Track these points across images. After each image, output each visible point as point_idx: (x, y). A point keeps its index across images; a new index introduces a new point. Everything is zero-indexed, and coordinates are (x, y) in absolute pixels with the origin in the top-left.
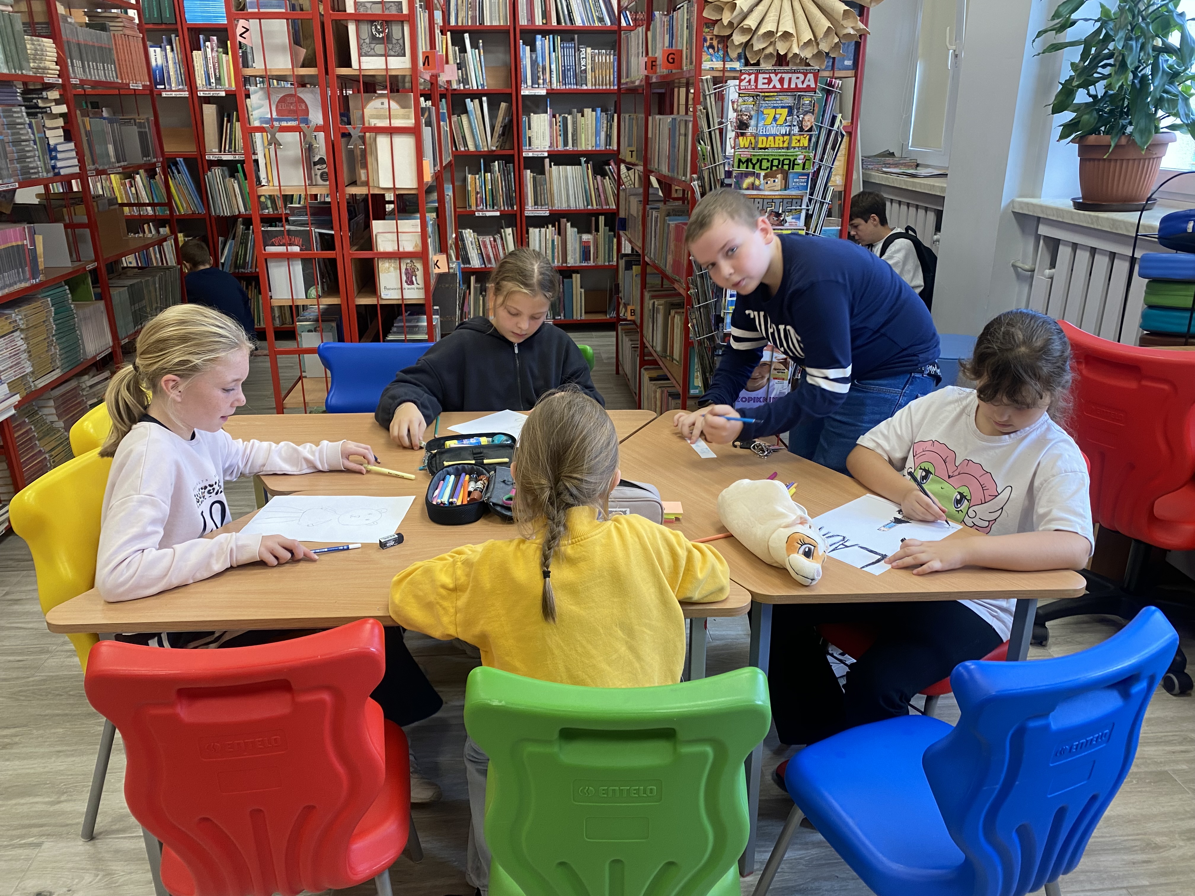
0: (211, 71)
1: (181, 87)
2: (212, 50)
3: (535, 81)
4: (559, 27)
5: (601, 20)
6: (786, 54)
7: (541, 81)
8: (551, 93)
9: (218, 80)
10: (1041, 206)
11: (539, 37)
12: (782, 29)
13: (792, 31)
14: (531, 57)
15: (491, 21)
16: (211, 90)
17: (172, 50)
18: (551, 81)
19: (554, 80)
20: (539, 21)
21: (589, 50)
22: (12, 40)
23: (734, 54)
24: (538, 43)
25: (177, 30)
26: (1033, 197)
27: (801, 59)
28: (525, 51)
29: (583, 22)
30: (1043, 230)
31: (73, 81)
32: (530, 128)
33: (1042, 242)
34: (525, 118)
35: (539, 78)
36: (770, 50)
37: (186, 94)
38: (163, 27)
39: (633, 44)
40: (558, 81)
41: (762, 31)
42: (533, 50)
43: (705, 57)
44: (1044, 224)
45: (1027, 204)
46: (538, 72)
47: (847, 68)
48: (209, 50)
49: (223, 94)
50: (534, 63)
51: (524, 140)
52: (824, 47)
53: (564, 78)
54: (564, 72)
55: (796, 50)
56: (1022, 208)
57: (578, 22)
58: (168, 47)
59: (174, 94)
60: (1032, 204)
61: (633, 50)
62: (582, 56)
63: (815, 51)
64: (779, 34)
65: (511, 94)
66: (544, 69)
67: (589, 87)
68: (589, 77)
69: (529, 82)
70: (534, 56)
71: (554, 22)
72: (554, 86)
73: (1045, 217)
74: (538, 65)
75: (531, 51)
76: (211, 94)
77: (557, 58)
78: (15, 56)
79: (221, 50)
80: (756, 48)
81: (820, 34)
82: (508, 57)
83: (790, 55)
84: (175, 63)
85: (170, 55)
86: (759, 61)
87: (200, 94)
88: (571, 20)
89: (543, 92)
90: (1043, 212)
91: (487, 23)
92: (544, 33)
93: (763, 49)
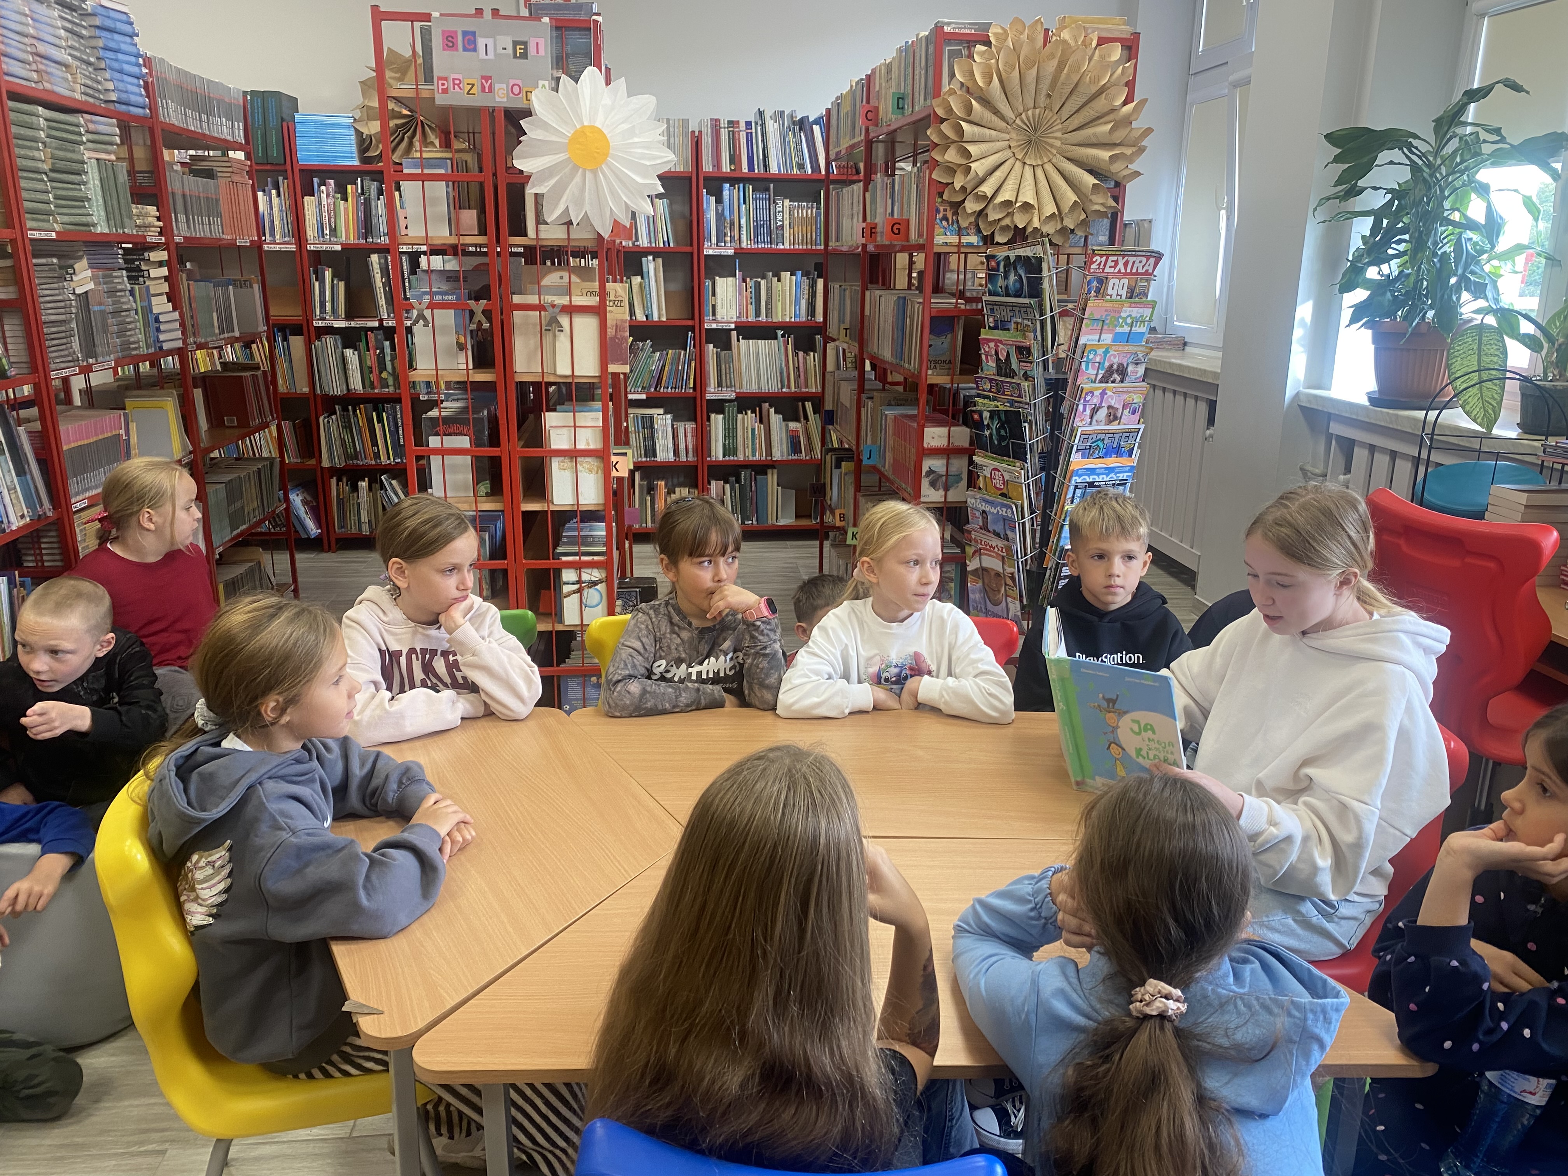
0: (326, 221)
1: (287, 239)
2: (328, 195)
3: (721, 237)
4: (751, 175)
7: (727, 239)
8: (740, 253)
9: (334, 231)
11: (726, 186)
12: (1021, 199)
13: (1033, 201)
14: (716, 209)
16: (324, 243)
17: (279, 195)
18: (739, 239)
19: (744, 237)
20: (726, 167)
21: (787, 202)
22: (114, 193)
24: (726, 193)
25: (286, 171)
26: (1322, 388)
28: (710, 204)
29: (780, 169)
30: (1335, 429)
31: (177, 239)
32: (714, 296)
33: (1334, 442)
34: (708, 283)
35: (725, 235)
36: (1007, 221)
37: (293, 248)
38: (269, 167)
39: (846, 202)
40: (749, 238)
41: (999, 200)
42: (719, 201)
44: (1337, 421)
45: (1315, 396)
46: (724, 227)
48: (324, 196)
49: (338, 248)
50: (720, 216)
51: (706, 308)
53: (756, 235)
54: (756, 228)
56: (1313, 403)
58: (274, 192)
59: (277, 248)
60: (1320, 397)
61: (846, 210)
62: (778, 209)
65: (691, 254)
66: (732, 224)
67: (787, 246)
68: (786, 234)
69: (714, 239)
70: (720, 208)
71: (745, 169)
72: (744, 245)
73: (1338, 413)
74: (724, 219)
75: (717, 202)
76: (324, 247)
77: (748, 211)
78: (117, 214)
79: (339, 196)
82: (688, 209)
83: (1030, 229)
84: (281, 211)
85: (276, 201)
87: (311, 248)
89: (731, 252)
90: (1334, 407)
92: (734, 181)
93: (999, 220)
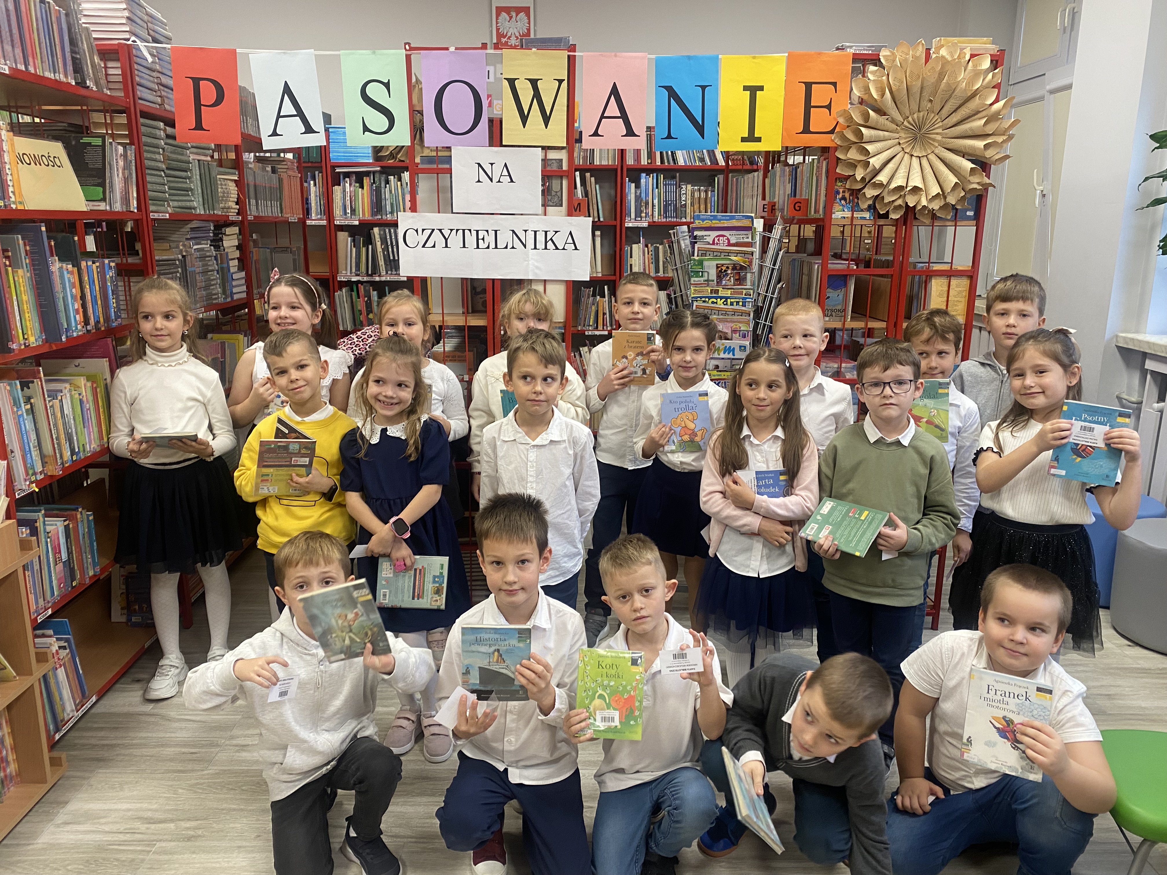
0: (348, 203)
1: (319, 216)
2: (350, 185)
3: (638, 214)
4: (663, 167)
5: (702, 160)
6: (915, 207)
7: (643, 215)
8: (653, 225)
9: (353, 211)
10: (1148, 343)
11: (643, 175)
12: (912, 184)
13: (921, 185)
14: (636, 192)
15: (600, 161)
16: (347, 219)
17: (315, 185)
18: (652, 215)
19: (656, 214)
20: (644, 161)
21: (689, 187)
22: (208, 185)
23: (865, 206)
24: (643, 181)
25: (322, 167)
26: (1137, 332)
27: (929, 211)
28: (631, 188)
29: (685, 162)
30: (1150, 365)
31: (250, 218)
32: (631, 257)
33: (1149, 376)
34: (627, 248)
35: (641, 212)
36: (900, 202)
37: (324, 223)
38: (310, 165)
39: (745, 186)
40: (660, 214)
41: (893, 185)
42: (638, 187)
43: (837, 207)
44: (1150, 359)
45: (1132, 339)
46: (641, 206)
47: (969, 218)
48: (347, 185)
49: (357, 223)
50: (638, 198)
51: (625, 267)
52: (952, 200)
53: (665, 212)
54: (665, 206)
55: (924, 202)
56: (1127, 343)
57: (681, 162)
58: (312, 182)
59: (313, 223)
60: (1138, 340)
61: (745, 192)
62: (683, 192)
63: (942, 203)
64: (909, 189)
65: (615, 226)
66: (647, 203)
67: (688, 220)
68: (688, 211)
69: (633, 216)
70: (638, 192)
71: (658, 162)
72: (656, 219)
73: (1153, 352)
74: (642, 200)
75: (636, 187)
76: (347, 223)
77: (660, 194)
78: (210, 200)
79: (358, 185)
80: (886, 201)
81: (948, 189)
82: (613, 192)
83: (919, 207)
84: (316, 196)
85: (313, 189)
86: (888, 212)
87: (337, 223)
88: (674, 160)
89: (645, 225)
90: (1150, 348)
91: (597, 162)
92: (649, 171)
93: (893, 201)
